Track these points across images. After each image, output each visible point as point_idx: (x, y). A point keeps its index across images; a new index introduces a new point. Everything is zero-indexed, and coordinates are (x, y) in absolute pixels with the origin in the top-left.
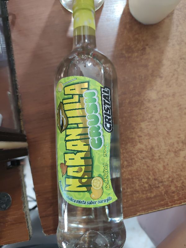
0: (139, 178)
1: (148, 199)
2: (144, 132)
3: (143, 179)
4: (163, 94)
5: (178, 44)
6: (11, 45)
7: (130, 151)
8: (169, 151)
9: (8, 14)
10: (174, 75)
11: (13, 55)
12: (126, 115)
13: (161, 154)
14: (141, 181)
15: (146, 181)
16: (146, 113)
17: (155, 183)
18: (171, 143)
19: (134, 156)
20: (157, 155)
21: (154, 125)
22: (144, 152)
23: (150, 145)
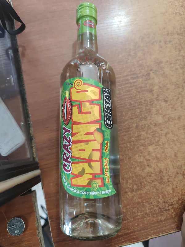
0: (149, 201)
1: (159, 222)
2: (152, 156)
3: (153, 203)
4: (169, 118)
5: (181, 68)
6: (22, 75)
7: (139, 175)
8: (177, 173)
9: (17, 46)
10: (178, 98)
11: (24, 85)
12: (133, 139)
13: (170, 177)
14: (151, 205)
15: (156, 204)
16: (153, 136)
17: (165, 206)
18: (179, 165)
19: (143, 179)
20: (166, 178)
21: (162, 148)
22: (153, 175)
23: (158, 168)
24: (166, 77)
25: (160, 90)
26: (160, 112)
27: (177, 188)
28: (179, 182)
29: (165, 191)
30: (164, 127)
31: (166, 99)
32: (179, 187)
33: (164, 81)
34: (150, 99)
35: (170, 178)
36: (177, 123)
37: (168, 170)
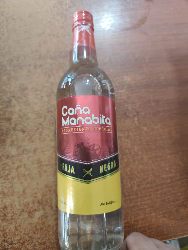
24: (29, 105)
25: (19, 119)
26: (15, 143)
27: (20, 227)
28: (23, 221)
29: (7, 229)
30: (17, 160)
31: (25, 130)
32: (23, 226)
33: (25, 109)
34: (7, 129)
35: (14, 216)
36: (32, 156)
37: (13, 207)
